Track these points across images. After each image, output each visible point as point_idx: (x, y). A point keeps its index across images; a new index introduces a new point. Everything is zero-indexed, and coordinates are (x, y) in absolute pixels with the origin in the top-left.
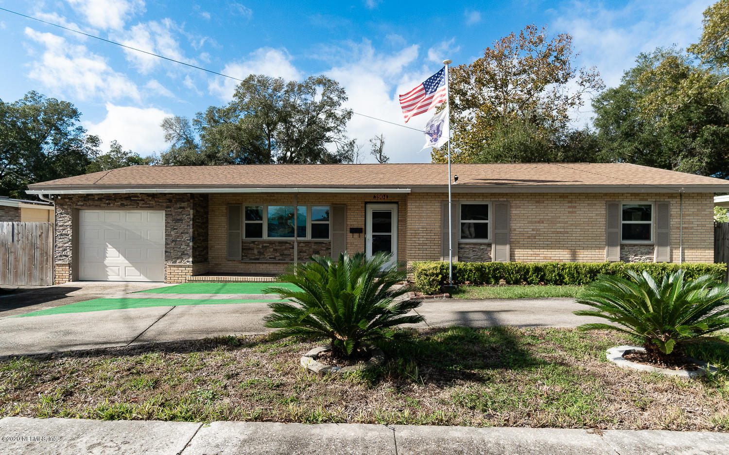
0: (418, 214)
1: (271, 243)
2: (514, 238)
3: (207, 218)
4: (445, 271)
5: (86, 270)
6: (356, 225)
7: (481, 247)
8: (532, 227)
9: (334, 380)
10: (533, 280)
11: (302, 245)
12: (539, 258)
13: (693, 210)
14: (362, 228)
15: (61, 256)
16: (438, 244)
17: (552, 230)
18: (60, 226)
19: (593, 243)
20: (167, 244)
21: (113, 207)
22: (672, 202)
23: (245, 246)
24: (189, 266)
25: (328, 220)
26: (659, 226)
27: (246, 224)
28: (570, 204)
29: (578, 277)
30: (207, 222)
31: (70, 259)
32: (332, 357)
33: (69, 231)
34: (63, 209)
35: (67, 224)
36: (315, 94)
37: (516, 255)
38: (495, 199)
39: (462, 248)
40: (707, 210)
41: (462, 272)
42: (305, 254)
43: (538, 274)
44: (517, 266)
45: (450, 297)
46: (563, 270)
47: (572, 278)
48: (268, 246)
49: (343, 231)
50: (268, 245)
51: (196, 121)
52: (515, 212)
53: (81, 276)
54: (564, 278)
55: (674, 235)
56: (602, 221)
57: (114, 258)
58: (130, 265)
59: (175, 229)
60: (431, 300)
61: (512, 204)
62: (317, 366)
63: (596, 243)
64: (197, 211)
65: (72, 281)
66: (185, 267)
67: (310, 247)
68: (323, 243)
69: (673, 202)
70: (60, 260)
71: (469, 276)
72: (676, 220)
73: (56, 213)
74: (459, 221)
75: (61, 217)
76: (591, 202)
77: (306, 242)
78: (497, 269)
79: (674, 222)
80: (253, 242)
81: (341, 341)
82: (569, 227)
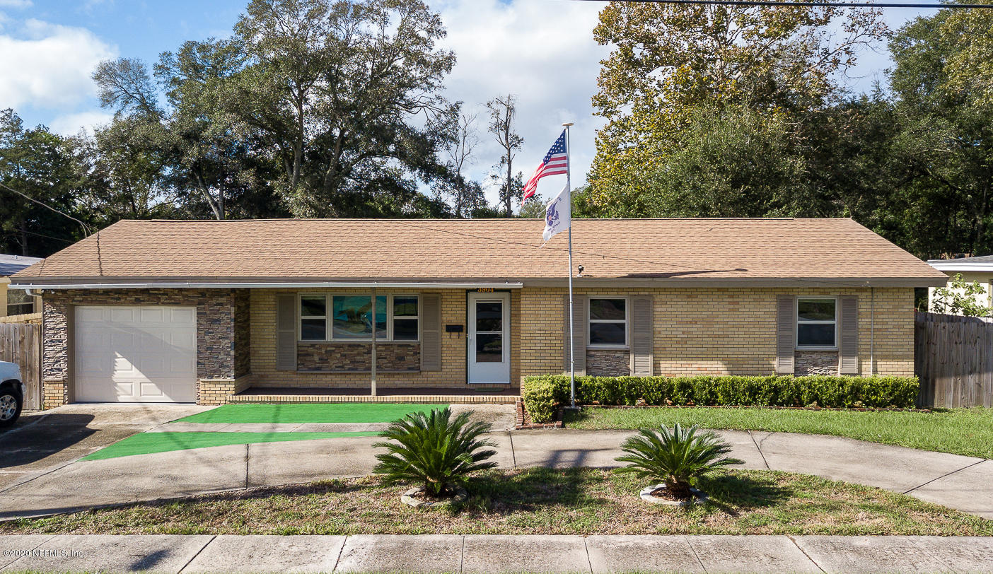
0: (534, 312)
1: (338, 346)
2: (658, 343)
3: (249, 313)
4: (566, 388)
5: (85, 387)
6: (454, 321)
7: (617, 355)
8: (682, 329)
9: (428, 511)
10: (678, 399)
11: (380, 348)
12: (691, 369)
13: (887, 307)
14: (462, 326)
15: (51, 370)
16: (560, 352)
17: (708, 333)
18: (50, 329)
19: (760, 349)
20: (199, 353)
21: (124, 303)
22: (860, 297)
23: (302, 351)
24: (230, 383)
25: (417, 315)
26: (845, 327)
27: (303, 320)
28: (731, 300)
29: (735, 395)
30: (248, 319)
31: (65, 374)
32: (426, 496)
33: (63, 336)
34: (54, 306)
35: (60, 326)
36: (386, 23)
37: (662, 366)
38: (634, 293)
39: (591, 356)
40: (905, 307)
41: (588, 389)
42: (385, 361)
43: (685, 392)
44: (658, 382)
45: (563, 426)
46: (716, 385)
47: (727, 396)
48: (334, 351)
49: (437, 329)
50: (334, 349)
51: (160, 67)
52: (660, 310)
53: (78, 396)
54: (717, 397)
55: (864, 340)
56: (773, 321)
57: (125, 371)
58: (148, 381)
59: (210, 333)
60: (541, 430)
61: (656, 300)
62: (415, 503)
63: (764, 349)
64: (239, 307)
65: (68, 404)
66: (225, 383)
67: (393, 351)
68: (409, 346)
69: (862, 296)
70: (51, 375)
71: (597, 395)
72: (867, 320)
73: (44, 311)
74: (587, 321)
75: (51, 317)
76: (757, 297)
77: (386, 345)
78: (632, 386)
79: (863, 322)
80: (313, 346)
81: (433, 484)
82: (730, 330)
